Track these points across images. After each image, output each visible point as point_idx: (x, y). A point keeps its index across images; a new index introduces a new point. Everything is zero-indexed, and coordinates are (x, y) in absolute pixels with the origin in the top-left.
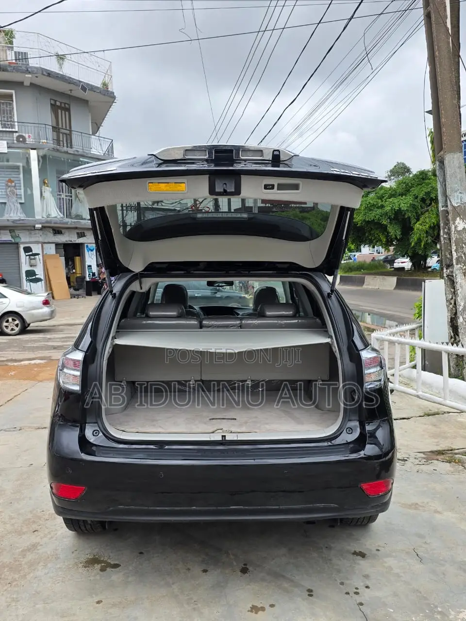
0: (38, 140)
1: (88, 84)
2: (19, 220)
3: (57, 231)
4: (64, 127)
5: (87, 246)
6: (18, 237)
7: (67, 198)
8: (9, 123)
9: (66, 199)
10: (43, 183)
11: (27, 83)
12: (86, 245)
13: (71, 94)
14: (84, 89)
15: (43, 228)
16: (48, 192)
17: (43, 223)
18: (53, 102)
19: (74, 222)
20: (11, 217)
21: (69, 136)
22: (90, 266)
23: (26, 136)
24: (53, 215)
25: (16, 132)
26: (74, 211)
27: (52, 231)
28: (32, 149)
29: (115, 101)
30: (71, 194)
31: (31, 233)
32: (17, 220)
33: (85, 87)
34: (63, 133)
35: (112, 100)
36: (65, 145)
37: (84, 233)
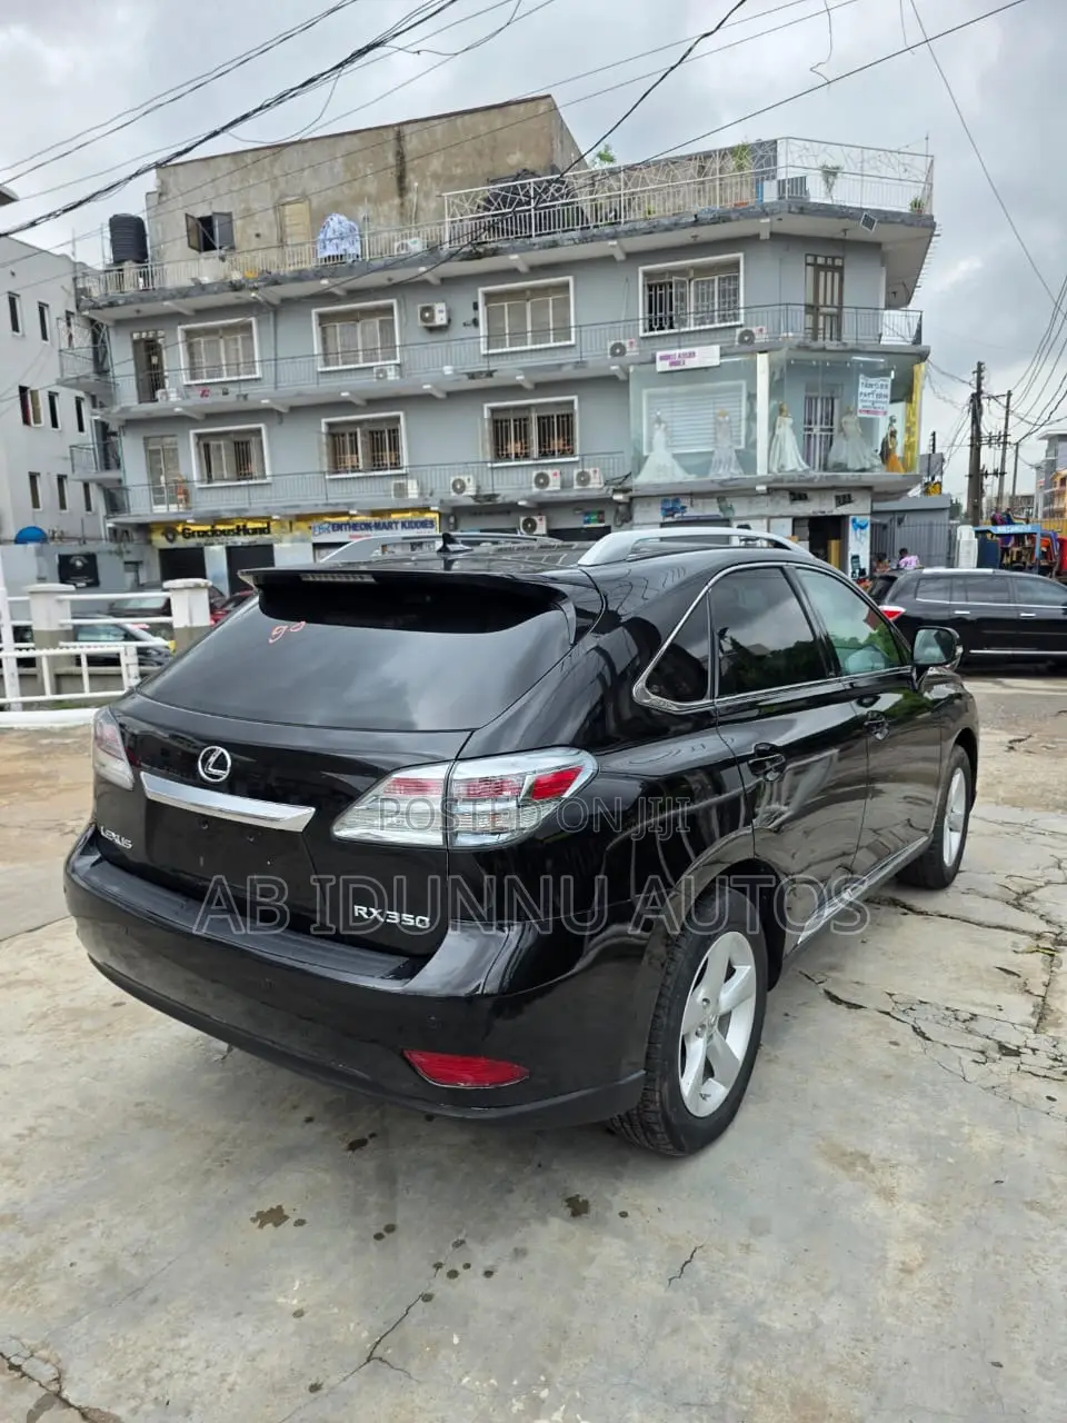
0: (777, 335)
1: (878, 212)
2: (732, 479)
3: (798, 495)
4: (828, 303)
5: (854, 521)
6: (731, 508)
7: (824, 433)
8: (731, 312)
9: (821, 436)
10: (777, 412)
11: (765, 235)
12: (851, 518)
13: (847, 237)
14: (869, 222)
15: (771, 491)
16: (786, 428)
17: (769, 483)
18: (810, 260)
19: (827, 477)
20: (719, 475)
21: (837, 319)
22: (856, 558)
23: (755, 330)
24: (790, 466)
25: (741, 326)
26: (832, 459)
27: (788, 496)
28: (761, 352)
29: (936, 233)
30: (832, 424)
31: (750, 502)
32: (726, 481)
33: (870, 218)
34: (825, 315)
35: (929, 231)
36: (828, 336)
37: (849, 496)
